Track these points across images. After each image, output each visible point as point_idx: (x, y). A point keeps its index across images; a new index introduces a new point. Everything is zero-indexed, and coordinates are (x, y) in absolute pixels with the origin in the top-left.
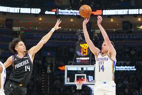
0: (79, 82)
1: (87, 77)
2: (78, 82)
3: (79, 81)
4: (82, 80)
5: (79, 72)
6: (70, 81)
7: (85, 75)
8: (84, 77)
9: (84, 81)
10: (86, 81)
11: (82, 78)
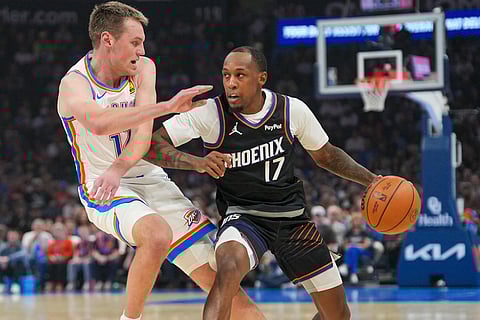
0: (377, 84)
1: (407, 59)
2: (369, 82)
3: (373, 80)
4: (386, 74)
5: (374, 43)
6: (341, 81)
7: (398, 54)
8: (392, 61)
9: (394, 77)
10: (404, 77)
11: (388, 67)
